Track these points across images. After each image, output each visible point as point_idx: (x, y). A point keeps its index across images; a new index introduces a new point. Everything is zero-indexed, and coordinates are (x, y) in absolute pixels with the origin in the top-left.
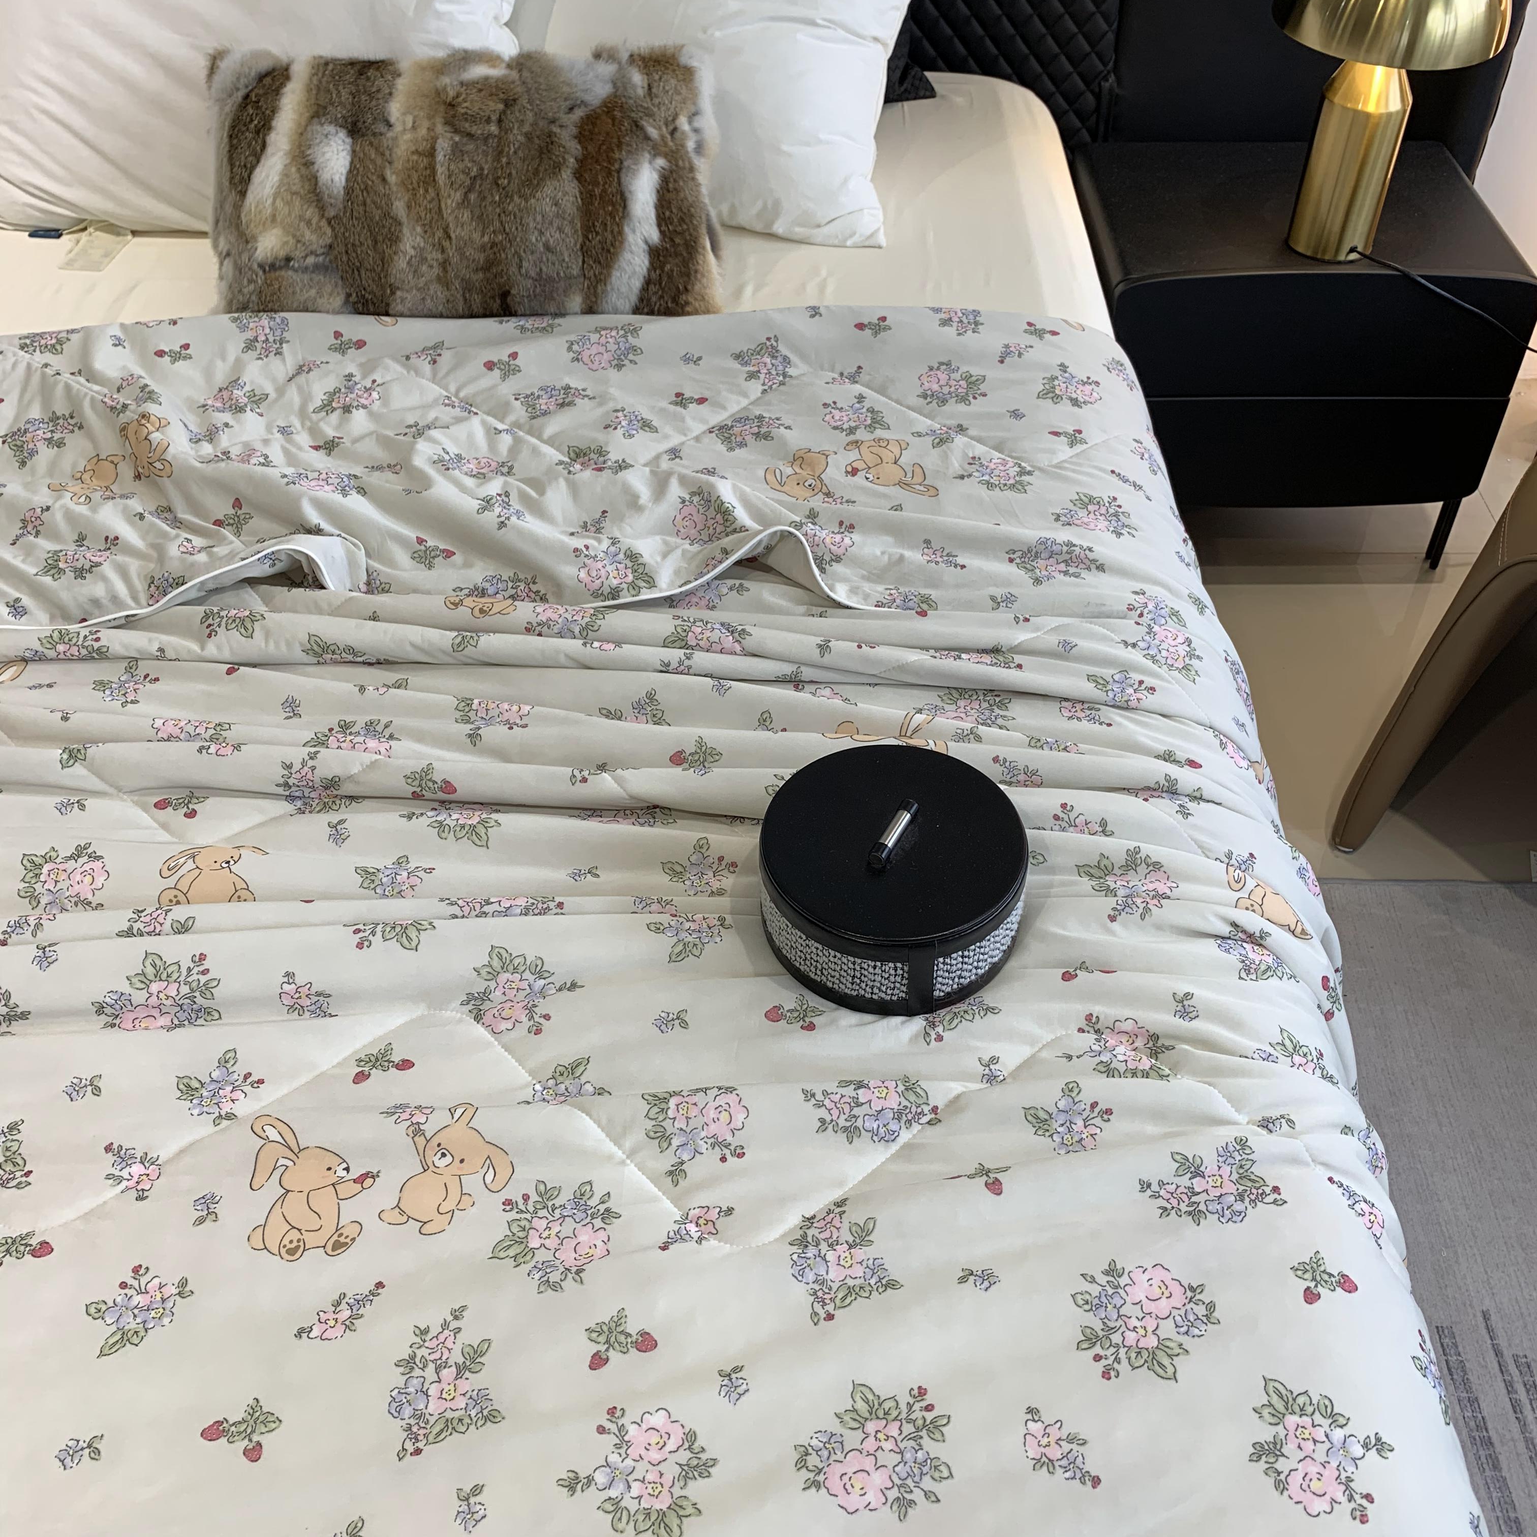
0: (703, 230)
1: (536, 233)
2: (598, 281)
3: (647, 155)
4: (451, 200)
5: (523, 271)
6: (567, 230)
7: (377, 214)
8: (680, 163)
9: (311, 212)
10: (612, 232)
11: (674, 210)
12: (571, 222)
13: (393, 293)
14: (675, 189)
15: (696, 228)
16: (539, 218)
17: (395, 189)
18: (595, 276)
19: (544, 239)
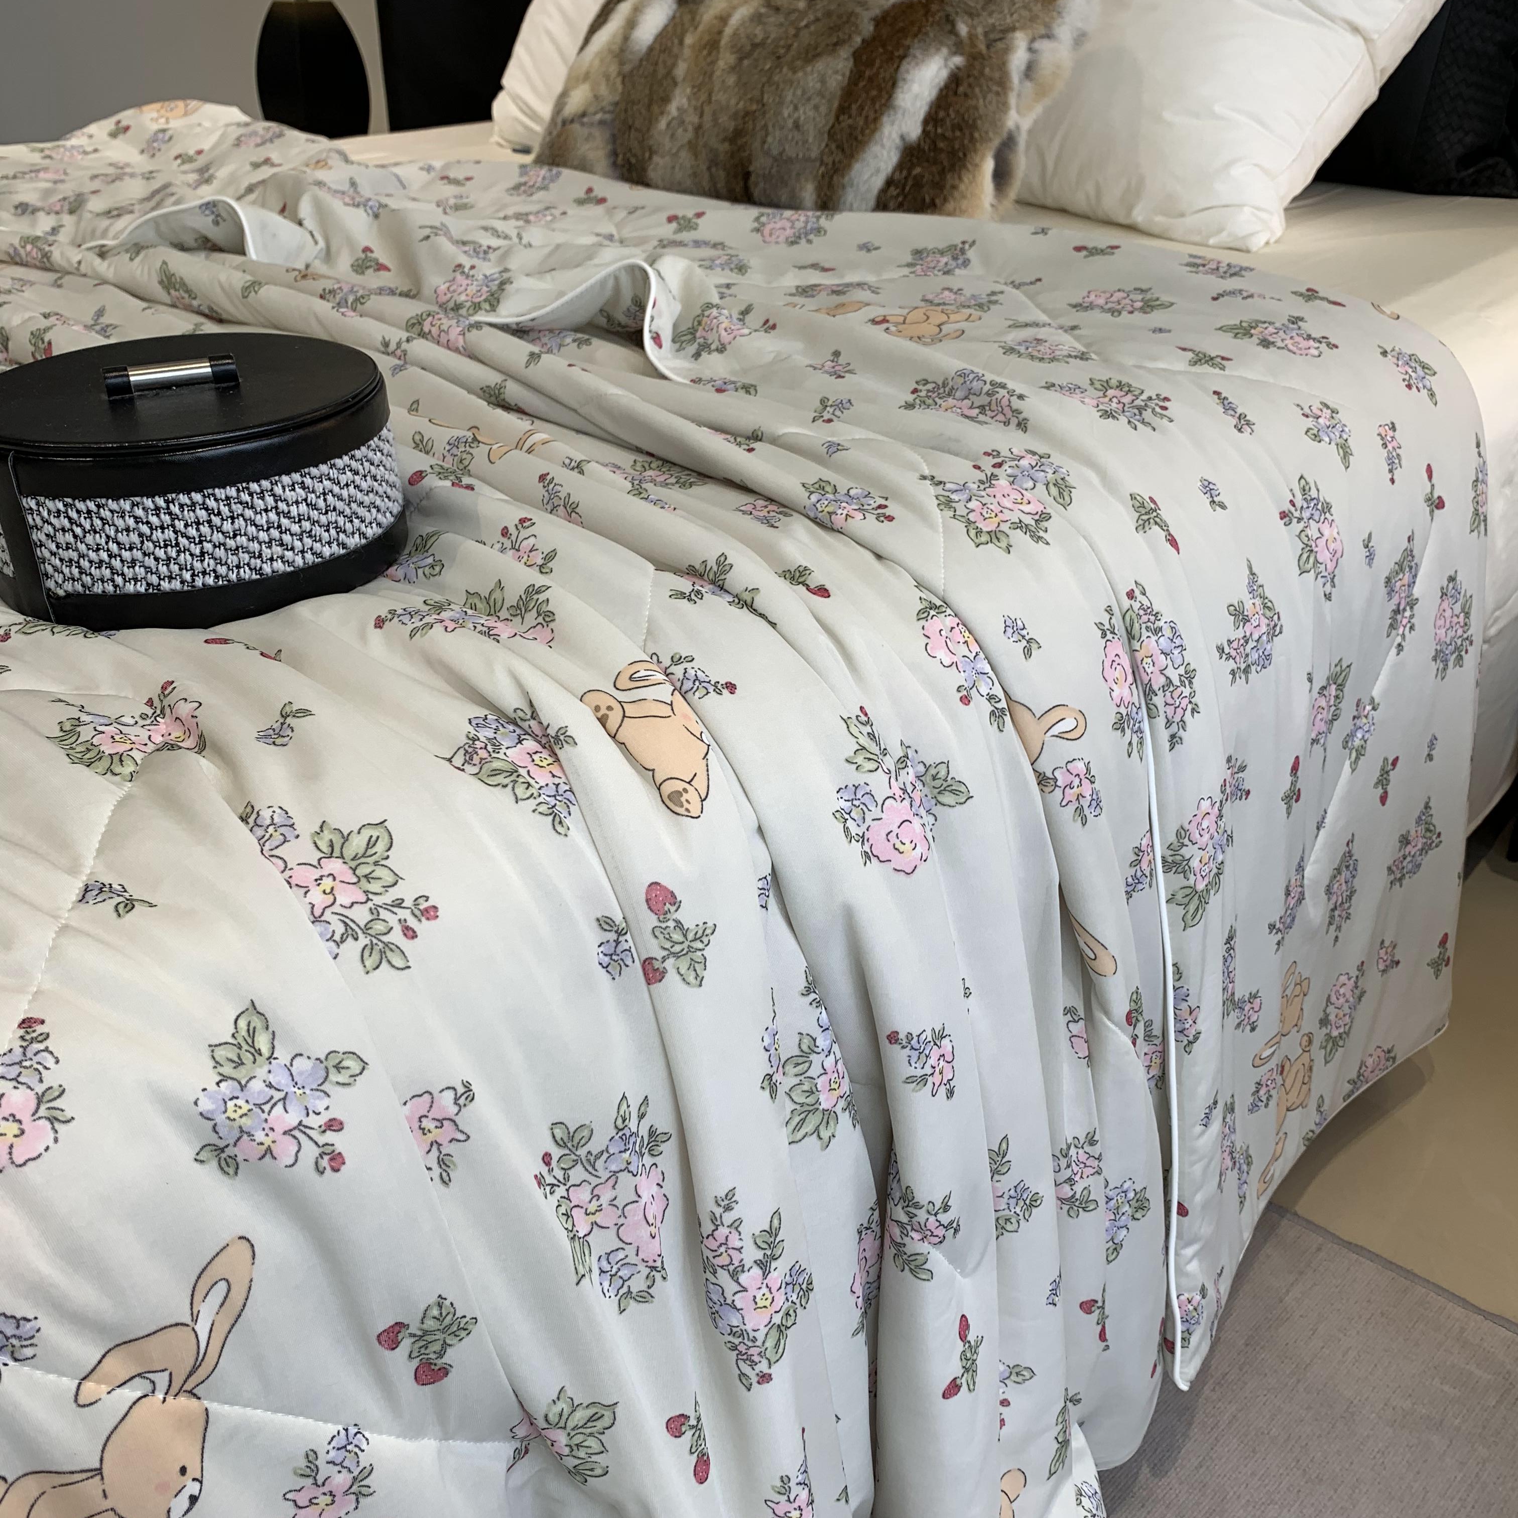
0: (988, 149)
2: (837, 170)
4: (726, 61)
8: (987, 71)
12: (830, 102)
14: (965, 94)
15: (975, 142)
17: (686, 50)
18: (834, 162)
19: (796, 115)
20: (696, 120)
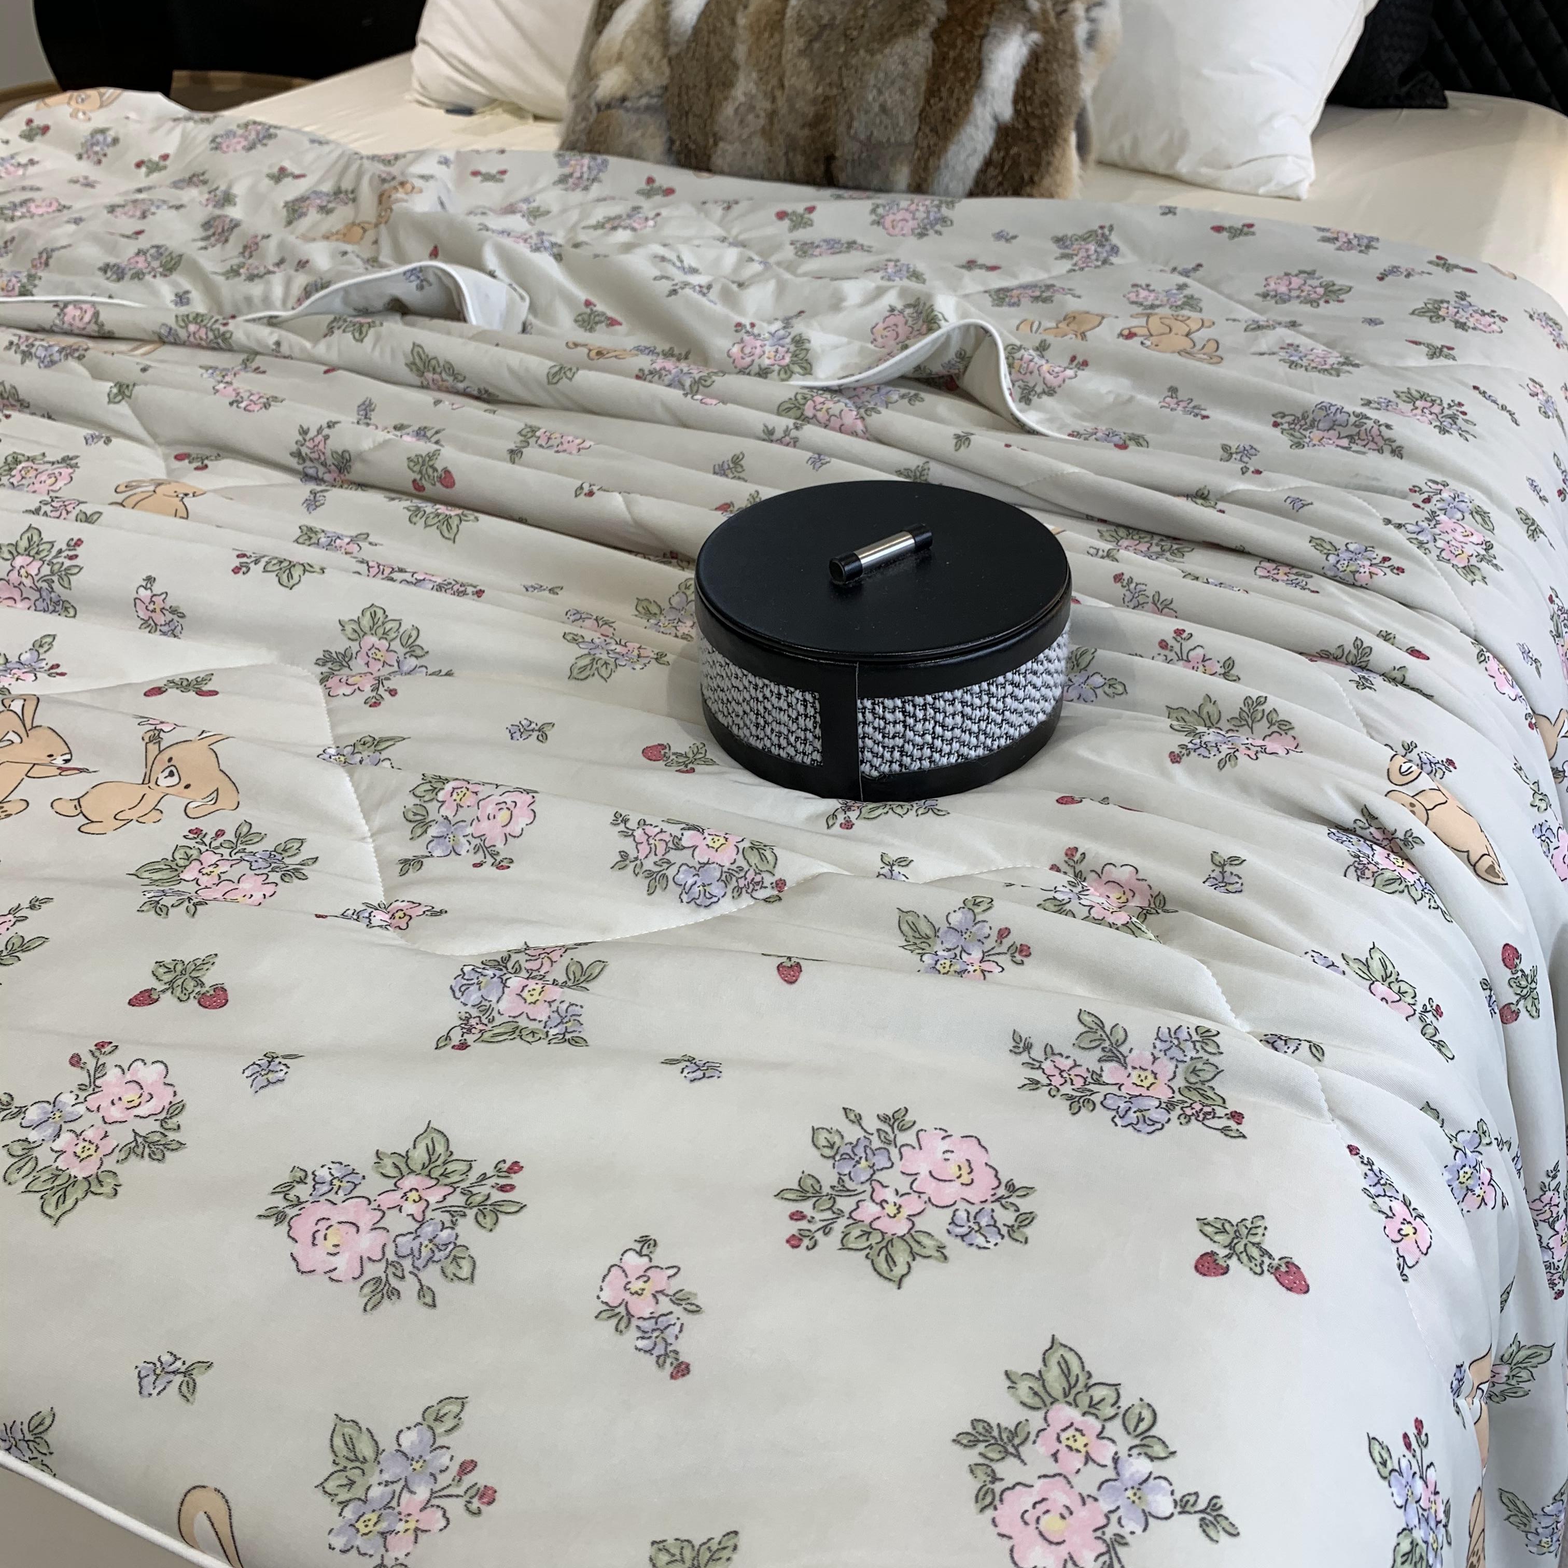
0: (1071, 122)
1: (875, 92)
2: (932, 153)
3: (1021, 28)
4: (794, 43)
5: (852, 132)
6: (909, 92)
7: (717, 55)
8: (1060, 45)
9: (655, 51)
10: (958, 100)
11: (1038, 91)
12: (916, 85)
13: (716, 144)
14: (1046, 70)
15: (1059, 116)
16: (881, 75)
17: (741, 31)
18: (929, 147)
19: (882, 98)
20: (767, 105)
